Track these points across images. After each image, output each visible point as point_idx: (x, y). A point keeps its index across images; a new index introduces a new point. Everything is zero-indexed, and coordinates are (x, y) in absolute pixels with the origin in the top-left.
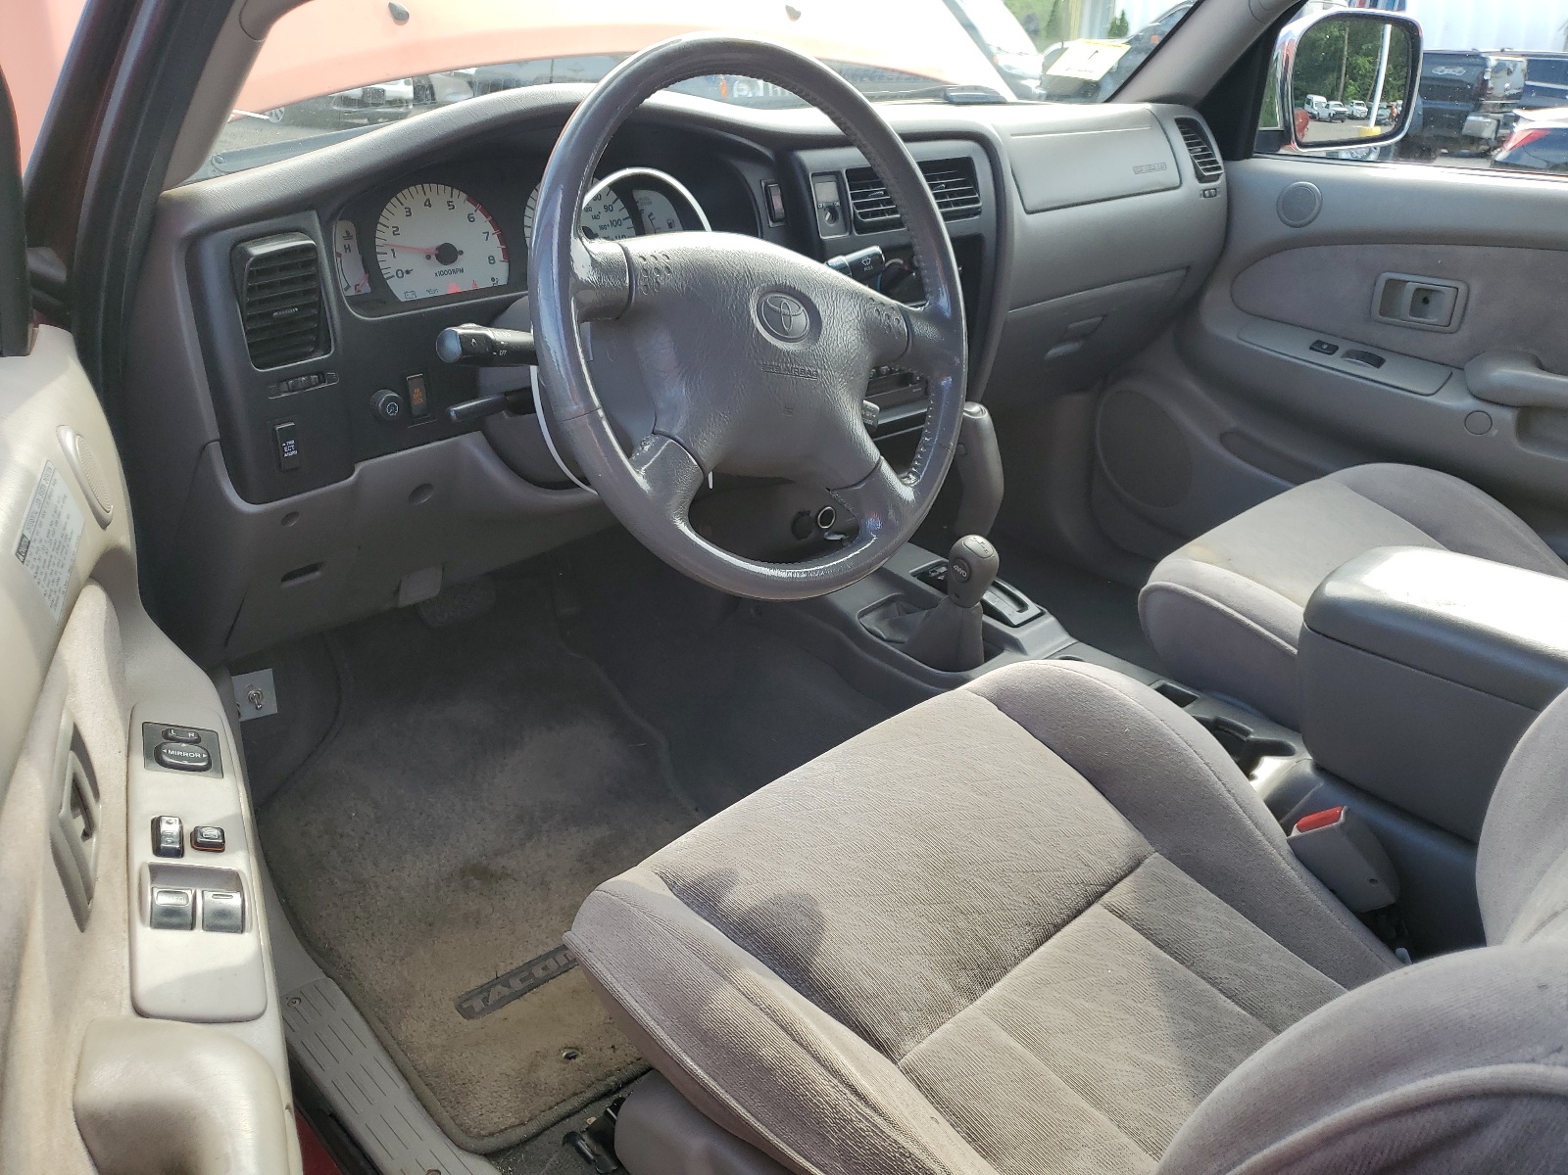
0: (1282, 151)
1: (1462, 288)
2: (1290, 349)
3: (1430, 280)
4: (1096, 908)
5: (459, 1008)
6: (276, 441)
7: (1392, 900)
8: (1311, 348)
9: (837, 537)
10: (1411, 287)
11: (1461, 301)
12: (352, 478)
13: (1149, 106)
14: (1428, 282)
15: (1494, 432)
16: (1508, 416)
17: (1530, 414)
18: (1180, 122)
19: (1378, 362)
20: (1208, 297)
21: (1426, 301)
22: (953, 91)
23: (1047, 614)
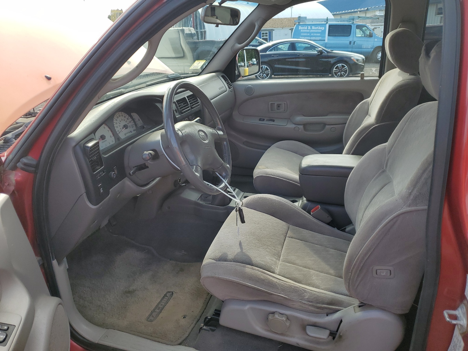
0: (239, 79)
1: (285, 103)
2: (254, 122)
3: (280, 102)
4: (287, 238)
5: (147, 321)
6: (99, 189)
7: (331, 219)
8: (259, 120)
9: (184, 184)
10: (276, 104)
11: (286, 106)
12: (110, 195)
13: (214, 74)
14: (279, 103)
15: (300, 130)
16: (301, 127)
17: (305, 125)
18: (222, 76)
19: (274, 121)
20: (234, 113)
21: (279, 106)
22: (170, 75)
23: (236, 189)
